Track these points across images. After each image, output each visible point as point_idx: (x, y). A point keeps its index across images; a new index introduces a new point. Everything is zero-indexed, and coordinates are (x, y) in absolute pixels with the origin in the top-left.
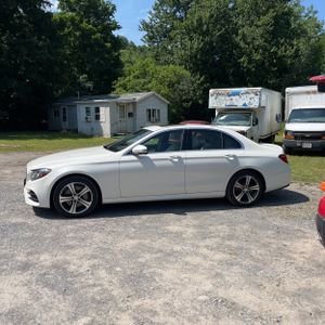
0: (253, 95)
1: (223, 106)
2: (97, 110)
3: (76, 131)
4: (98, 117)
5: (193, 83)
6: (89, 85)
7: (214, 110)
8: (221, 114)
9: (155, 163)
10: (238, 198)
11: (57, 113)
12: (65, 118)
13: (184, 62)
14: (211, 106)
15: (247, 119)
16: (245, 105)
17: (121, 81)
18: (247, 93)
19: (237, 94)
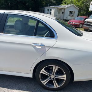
2: (51, 10)
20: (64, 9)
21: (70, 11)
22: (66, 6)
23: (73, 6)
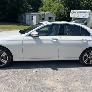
0: (87, 13)
1: (75, 17)
2: (32, 17)
3: (26, 23)
4: (32, 19)
5: (64, 10)
6: (31, 8)
7: (71, 18)
8: (74, 20)
9: (43, 42)
10: (85, 62)
11: (20, 17)
12: (23, 19)
13: (62, 3)
14: (70, 17)
15: (83, 22)
16: (83, 17)
17: (41, 8)
18: (85, 12)
19: (81, 13)
20: (44, 15)
21: (49, 17)
22: (46, 13)
23: (51, 13)
